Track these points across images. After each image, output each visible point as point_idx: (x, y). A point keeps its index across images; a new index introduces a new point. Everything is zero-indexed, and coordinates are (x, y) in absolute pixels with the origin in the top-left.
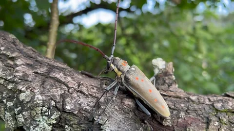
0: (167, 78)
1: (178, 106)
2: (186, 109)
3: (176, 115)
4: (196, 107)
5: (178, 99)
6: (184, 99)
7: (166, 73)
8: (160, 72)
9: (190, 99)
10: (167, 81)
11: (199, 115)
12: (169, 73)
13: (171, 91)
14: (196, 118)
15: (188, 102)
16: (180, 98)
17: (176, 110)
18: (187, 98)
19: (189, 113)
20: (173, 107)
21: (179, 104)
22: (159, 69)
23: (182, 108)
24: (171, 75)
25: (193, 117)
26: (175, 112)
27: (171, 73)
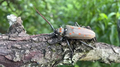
0: (18, 28)
1: (24, 46)
2: (30, 47)
3: (23, 53)
4: (37, 44)
5: (24, 42)
6: (29, 41)
7: (17, 25)
8: (13, 24)
9: (33, 40)
10: (18, 30)
11: (39, 49)
12: (19, 24)
13: (19, 37)
14: (37, 51)
15: (32, 42)
16: (26, 41)
17: (23, 49)
18: (31, 40)
19: (32, 50)
20: (21, 48)
21: (25, 45)
22: (12, 22)
23: (27, 47)
24: (21, 25)
25: (35, 51)
26: (22, 51)
27: (21, 24)
